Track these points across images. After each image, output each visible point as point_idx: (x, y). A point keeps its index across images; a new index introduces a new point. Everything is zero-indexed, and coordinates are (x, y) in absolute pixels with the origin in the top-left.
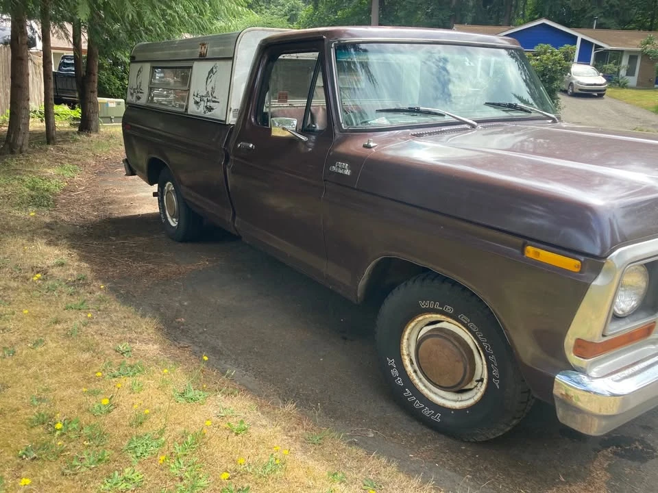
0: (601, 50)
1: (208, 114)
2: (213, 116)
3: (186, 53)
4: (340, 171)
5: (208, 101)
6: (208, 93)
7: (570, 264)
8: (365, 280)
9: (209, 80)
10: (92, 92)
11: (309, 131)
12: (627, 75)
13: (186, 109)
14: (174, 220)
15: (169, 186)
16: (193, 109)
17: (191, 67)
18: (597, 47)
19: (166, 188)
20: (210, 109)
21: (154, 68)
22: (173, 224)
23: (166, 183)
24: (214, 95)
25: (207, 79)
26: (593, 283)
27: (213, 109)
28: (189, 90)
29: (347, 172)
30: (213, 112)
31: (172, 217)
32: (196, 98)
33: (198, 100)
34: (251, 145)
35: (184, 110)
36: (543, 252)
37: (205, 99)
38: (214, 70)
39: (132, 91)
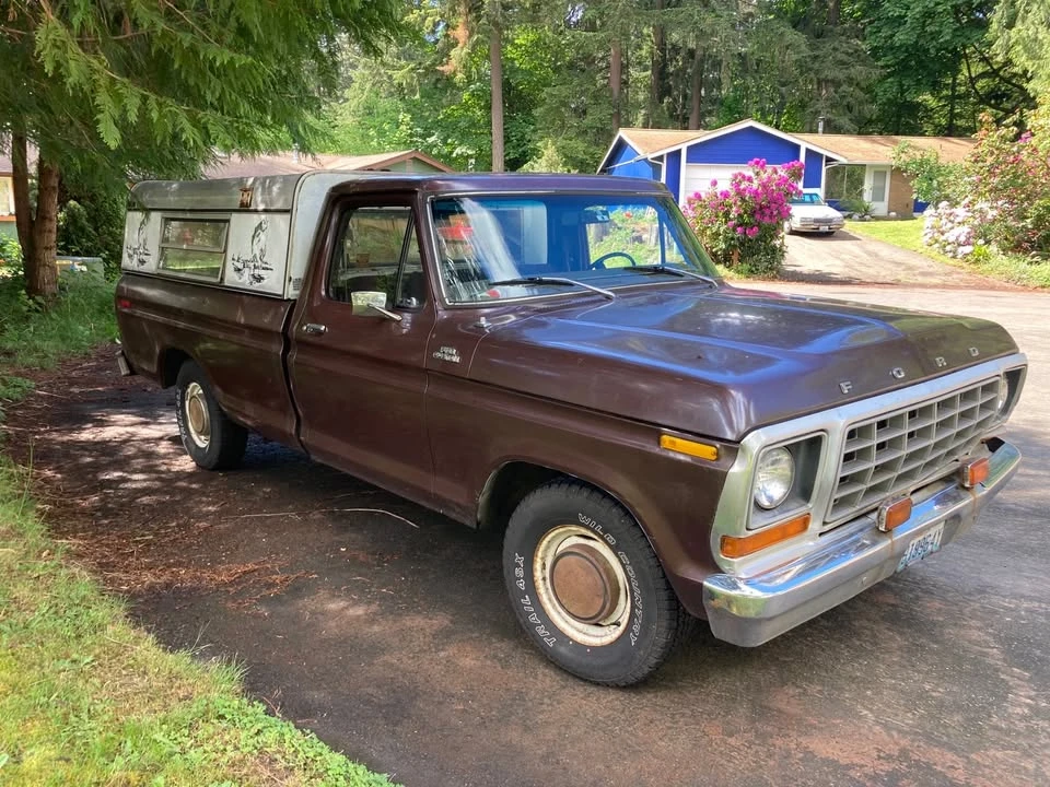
0: (835, 164)
1: (256, 286)
2: (263, 287)
3: (218, 200)
4: (447, 358)
5: (255, 267)
6: (255, 256)
7: (706, 451)
8: (486, 496)
9: (256, 239)
10: (47, 248)
11: (403, 307)
12: (873, 200)
13: (222, 279)
14: (203, 437)
15: (194, 387)
16: (232, 279)
17: (228, 221)
18: (829, 160)
19: (189, 390)
20: (259, 279)
21: (167, 221)
22: (202, 445)
23: (189, 383)
24: (265, 260)
25: (253, 237)
26: (731, 471)
27: (263, 279)
28: (225, 251)
29: (456, 359)
30: (264, 282)
31: (200, 433)
32: (236, 263)
33: (240, 266)
34: (323, 328)
35: (219, 280)
36: (678, 441)
37: (252, 265)
38: (264, 226)
39: (131, 252)
